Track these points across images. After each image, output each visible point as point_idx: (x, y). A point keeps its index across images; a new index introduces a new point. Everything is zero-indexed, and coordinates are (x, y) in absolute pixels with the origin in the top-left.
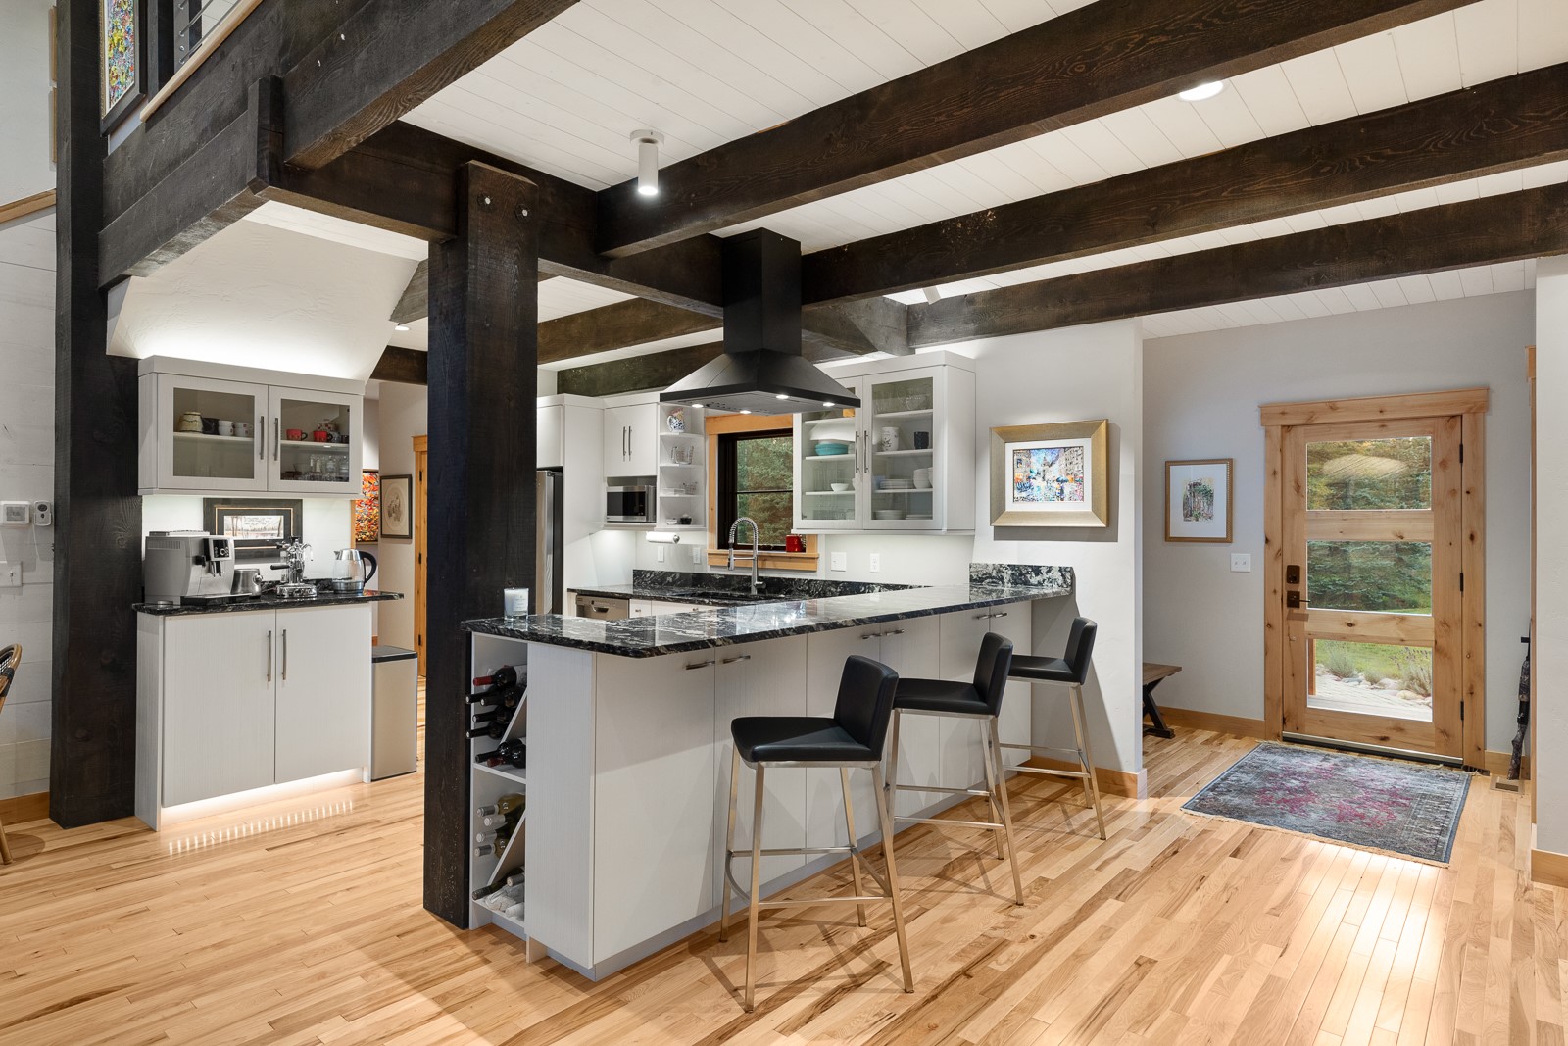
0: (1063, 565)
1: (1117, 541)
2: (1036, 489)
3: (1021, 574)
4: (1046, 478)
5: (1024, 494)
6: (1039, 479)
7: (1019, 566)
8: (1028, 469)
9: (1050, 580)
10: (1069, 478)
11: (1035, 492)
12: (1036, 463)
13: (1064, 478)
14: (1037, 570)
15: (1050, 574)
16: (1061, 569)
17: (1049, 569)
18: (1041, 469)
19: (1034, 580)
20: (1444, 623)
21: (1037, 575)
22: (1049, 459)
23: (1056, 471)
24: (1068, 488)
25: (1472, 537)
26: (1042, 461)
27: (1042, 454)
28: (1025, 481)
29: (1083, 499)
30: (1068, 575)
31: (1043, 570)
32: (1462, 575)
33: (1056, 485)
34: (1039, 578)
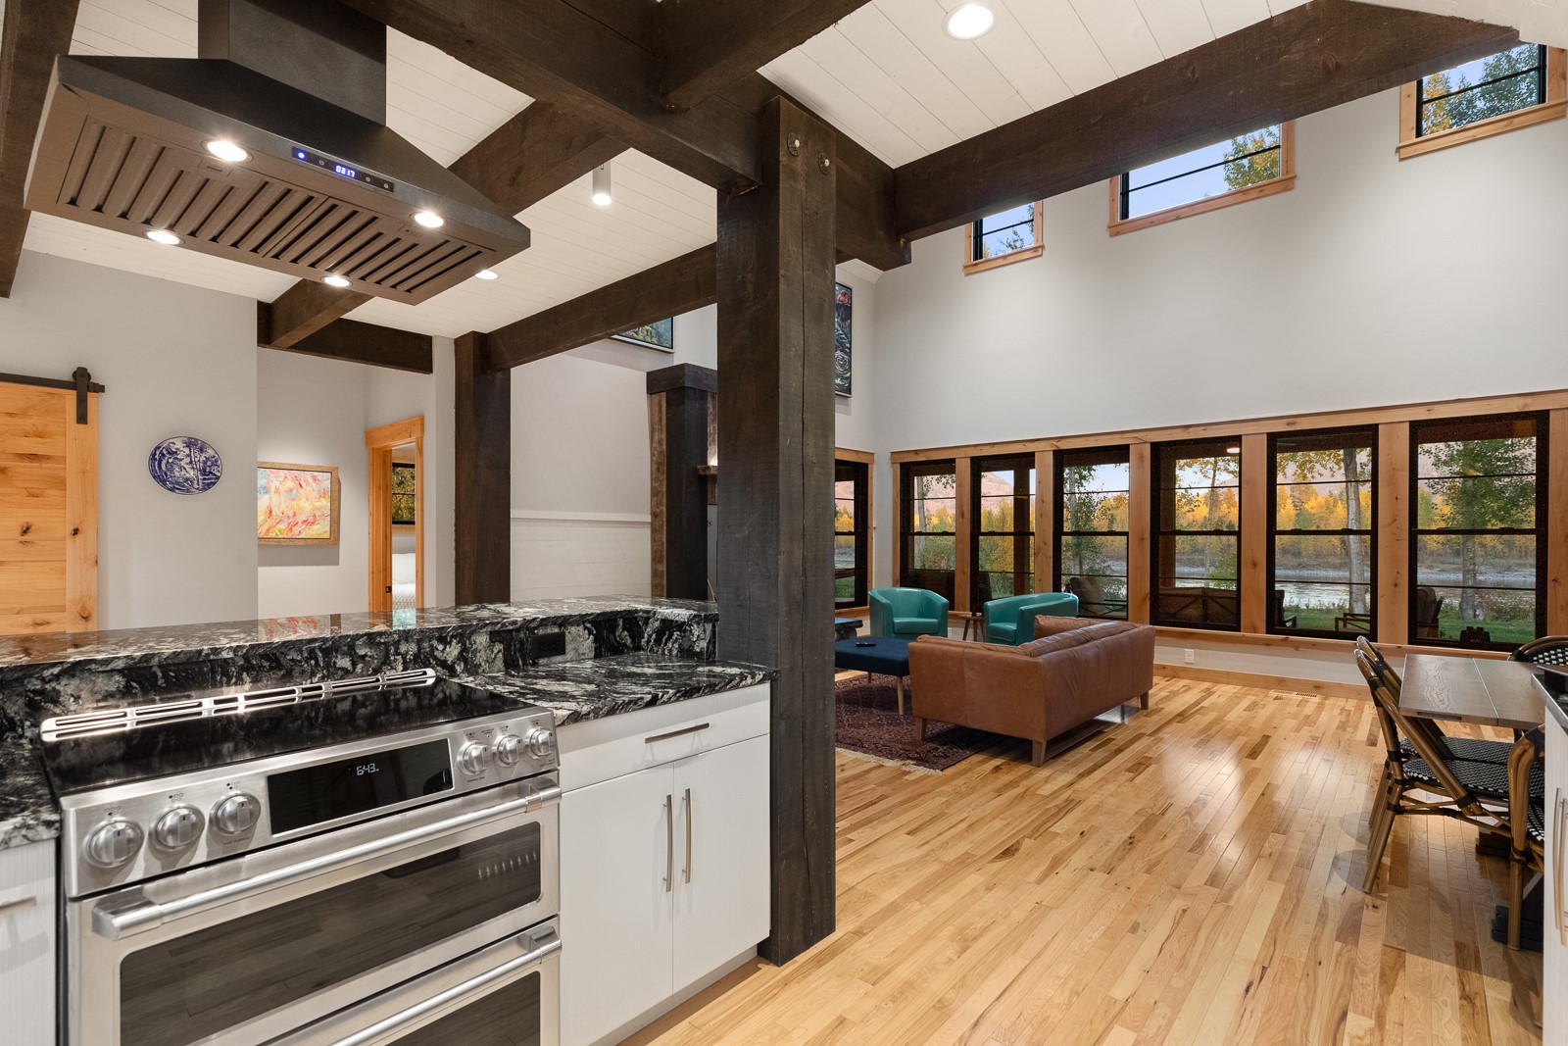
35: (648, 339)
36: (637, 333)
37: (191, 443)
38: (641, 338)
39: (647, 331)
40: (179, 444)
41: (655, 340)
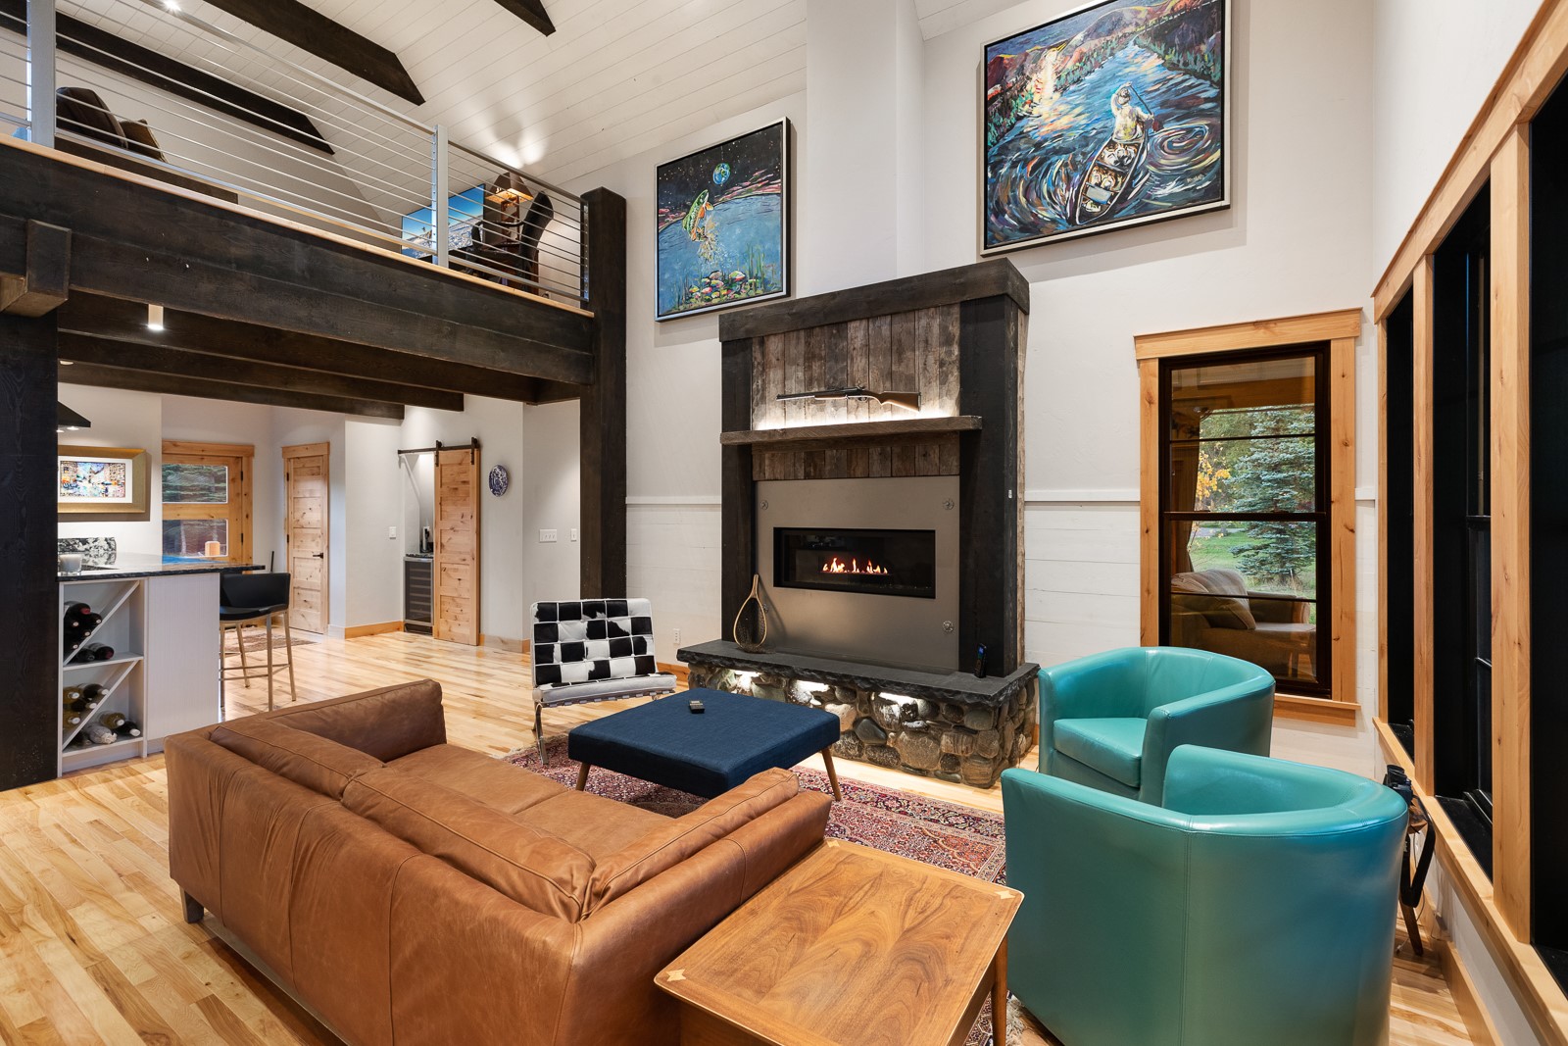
0: (108, 537)
1: (149, 520)
2: (82, 488)
3: (69, 545)
4: (92, 481)
5: (70, 491)
6: (85, 482)
7: (66, 540)
8: (75, 475)
9: (96, 547)
10: (113, 482)
11: (82, 491)
12: (83, 471)
13: (108, 482)
14: (84, 541)
15: (96, 543)
16: (106, 540)
17: (96, 540)
18: (87, 475)
19: (82, 547)
20: (234, 559)
21: (84, 544)
22: (95, 469)
23: (104, 476)
24: (111, 489)
25: (247, 516)
26: (88, 470)
27: (88, 466)
28: (72, 482)
29: (124, 496)
30: (112, 543)
31: (90, 541)
32: (242, 535)
33: (101, 486)
34: (87, 546)
35: (752, 293)
36: (738, 293)
37: (500, 467)
38: (743, 295)
39: (751, 285)
40: (498, 470)
41: (759, 291)
